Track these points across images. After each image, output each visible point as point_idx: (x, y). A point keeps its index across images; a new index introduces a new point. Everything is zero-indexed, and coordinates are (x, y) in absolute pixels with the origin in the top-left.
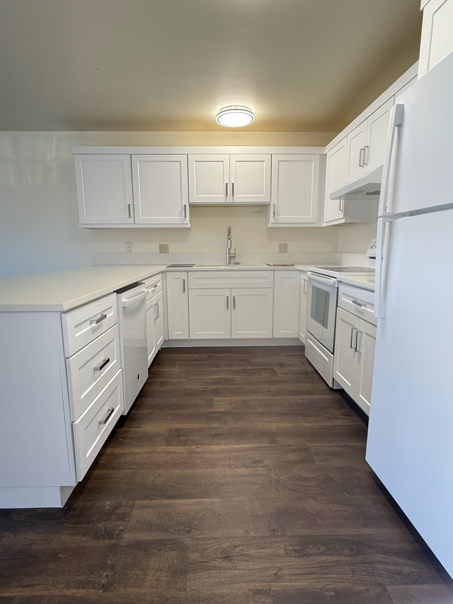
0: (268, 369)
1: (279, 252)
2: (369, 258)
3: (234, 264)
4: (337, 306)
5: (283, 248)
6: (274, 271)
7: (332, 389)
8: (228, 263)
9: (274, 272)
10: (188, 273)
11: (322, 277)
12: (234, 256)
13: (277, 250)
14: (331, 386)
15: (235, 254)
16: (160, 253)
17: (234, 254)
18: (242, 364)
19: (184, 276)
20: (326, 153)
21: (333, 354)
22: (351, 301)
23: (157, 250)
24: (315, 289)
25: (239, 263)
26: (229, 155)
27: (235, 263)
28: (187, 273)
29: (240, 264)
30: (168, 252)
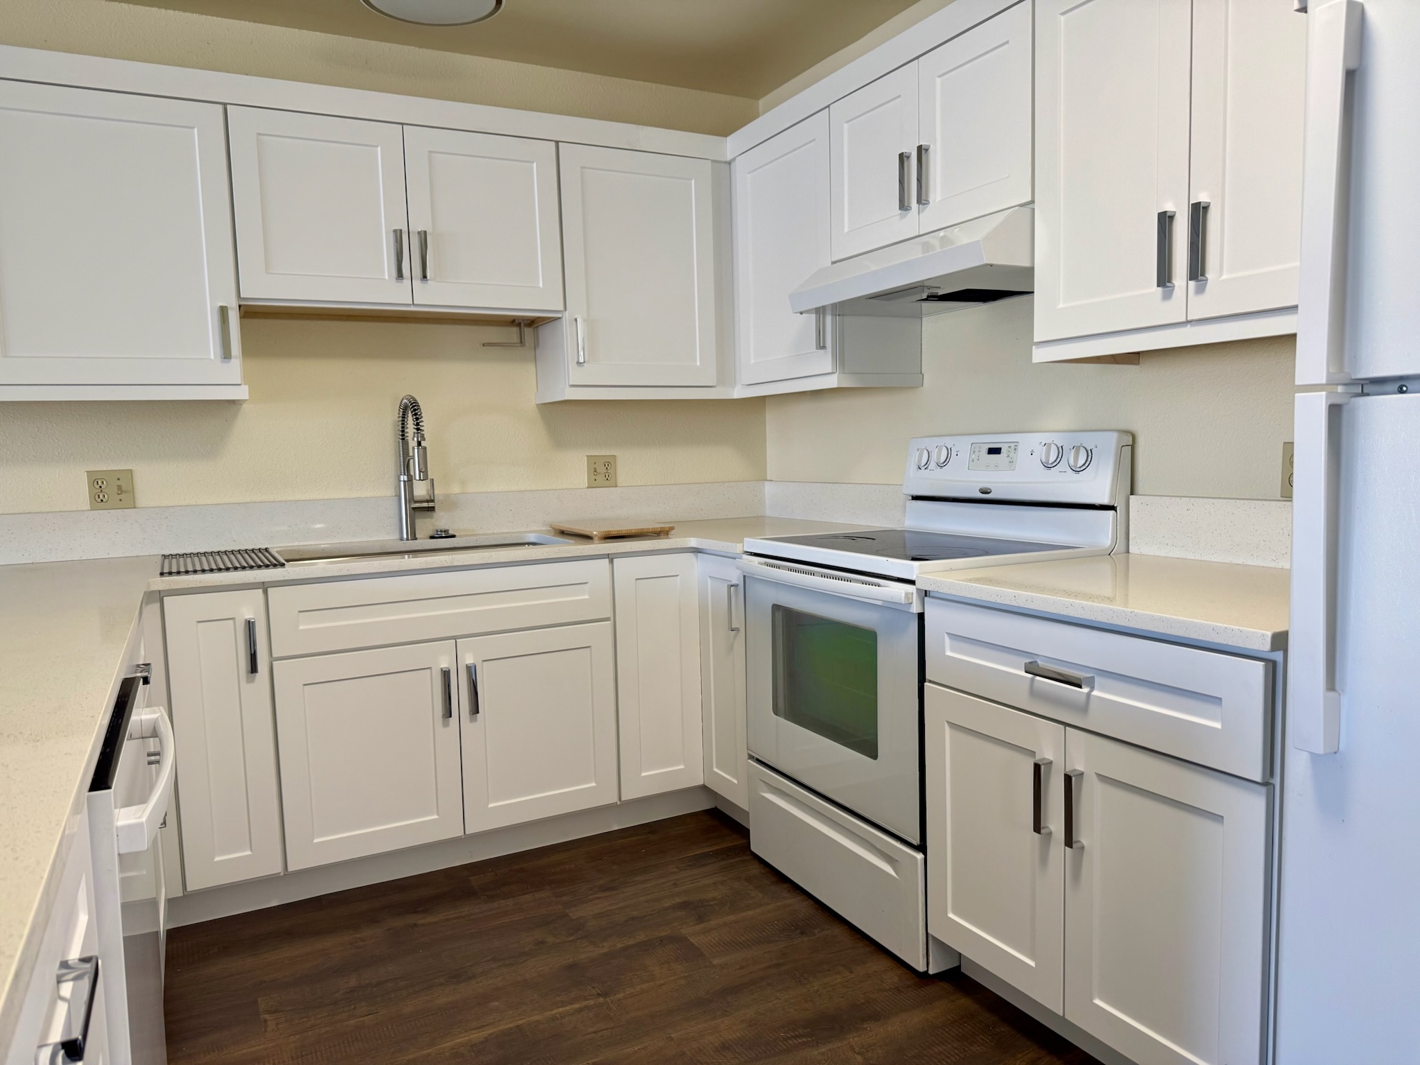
0: (662, 941)
1: (588, 487)
2: (911, 498)
3: (432, 537)
4: (922, 678)
5: (603, 473)
6: (611, 558)
7: (924, 977)
8: (405, 536)
9: (611, 562)
10: (266, 592)
11: (823, 576)
12: (428, 507)
13: (582, 479)
14: (921, 968)
15: (433, 501)
16: (92, 509)
17: (428, 501)
18: (550, 940)
19: (248, 607)
20: (729, 158)
21: (922, 848)
22: (1019, 669)
23: (81, 493)
24: (779, 615)
25: (451, 532)
26: (401, 126)
27: (431, 533)
28: (260, 591)
29: (454, 536)
30: (134, 505)
